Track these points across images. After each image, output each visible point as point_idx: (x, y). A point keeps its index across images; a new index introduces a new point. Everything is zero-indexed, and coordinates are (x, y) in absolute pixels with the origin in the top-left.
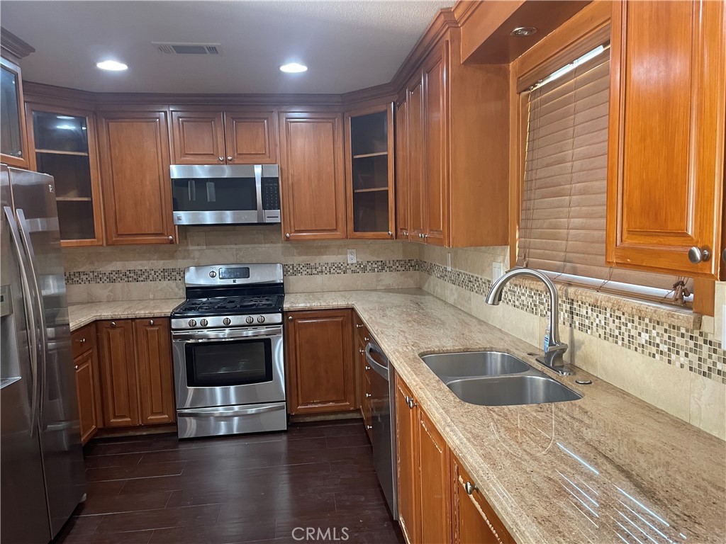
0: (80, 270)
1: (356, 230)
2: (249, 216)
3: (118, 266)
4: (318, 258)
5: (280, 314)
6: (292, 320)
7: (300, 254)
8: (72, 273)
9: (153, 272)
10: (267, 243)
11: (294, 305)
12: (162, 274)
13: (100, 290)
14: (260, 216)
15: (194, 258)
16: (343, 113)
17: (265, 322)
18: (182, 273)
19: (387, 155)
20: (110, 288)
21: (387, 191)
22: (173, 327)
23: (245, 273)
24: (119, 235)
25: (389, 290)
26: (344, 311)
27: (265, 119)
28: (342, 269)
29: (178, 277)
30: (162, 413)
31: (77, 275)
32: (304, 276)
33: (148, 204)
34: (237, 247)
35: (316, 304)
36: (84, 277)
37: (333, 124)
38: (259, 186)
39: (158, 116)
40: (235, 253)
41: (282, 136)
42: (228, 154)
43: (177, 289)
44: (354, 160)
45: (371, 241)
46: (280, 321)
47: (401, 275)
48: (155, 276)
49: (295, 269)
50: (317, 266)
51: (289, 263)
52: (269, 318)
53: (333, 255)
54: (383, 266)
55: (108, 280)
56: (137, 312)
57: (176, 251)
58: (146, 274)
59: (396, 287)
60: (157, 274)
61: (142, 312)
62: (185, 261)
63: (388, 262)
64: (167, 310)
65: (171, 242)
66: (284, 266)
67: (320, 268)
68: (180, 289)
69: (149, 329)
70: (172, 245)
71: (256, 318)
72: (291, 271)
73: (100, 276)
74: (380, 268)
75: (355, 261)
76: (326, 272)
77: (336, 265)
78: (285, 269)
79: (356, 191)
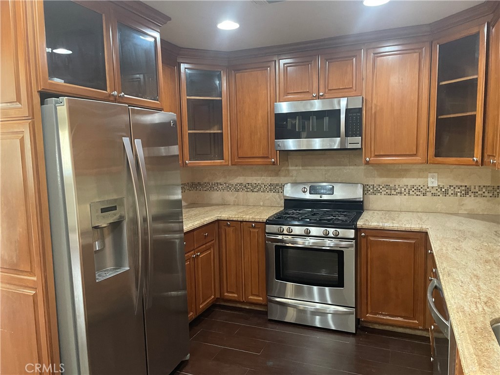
1: (436, 155)
3: (241, 179)
4: (397, 180)
5: (353, 231)
6: (364, 237)
7: (381, 176)
10: (351, 165)
12: (269, 187)
14: (342, 143)
15: (292, 176)
16: (432, 42)
17: (339, 236)
19: (477, 79)
20: (236, 195)
21: (475, 115)
22: (267, 231)
23: (331, 191)
24: (239, 158)
25: (472, 216)
26: (418, 233)
27: (354, 57)
28: (422, 191)
29: (280, 191)
30: (258, 296)
32: (383, 196)
34: (326, 168)
36: (220, 187)
37: (420, 54)
38: (343, 116)
39: (269, 65)
40: (324, 173)
42: (321, 90)
43: (279, 199)
44: (440, 87)
45: (454, 166)
46: (353, 236)
47: (488, 201)
48: (265, 189)
49: (375, 189)
50: (397, 187)
51: (370, 183)
53: (414, 177)
54: (467, 191)
55: (234, 189)
56: (244, 217)
57: (279, 170)
58: (259, 187)
59: (481, 213)
60: (266, 187)
61: (248, 217)
62: (286, 178)
63: (473, 187)
64: (264, 216)
65: (274, 163)
66: (364, 186)
67: (399, 189)
68: (281, 200)
69: (252, 230)
70: (274, 166)
71: (331, 231)
72: (371, 191)
74: (463, 192)
75: (436, 185)
76: (405, 193)
77: (415, 188)
78: (365, 189)
79: (439, 117)
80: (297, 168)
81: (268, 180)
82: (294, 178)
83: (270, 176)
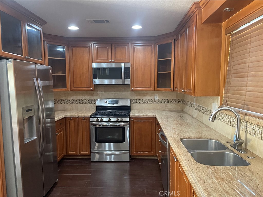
0: (62, 99)
1: (158, 87)
2: (119, 82)
3: (74, 98)
4: (143, 97)
5: (128, 118)
6: (133, 120)
7: (137, 96)
8: (59, 100)
9: (85, 100)
10: (125, 91)
11: (134, 115)
12: (89, 101)
13: (68, 106)
14: (123, 81)
15: (99, 96)
16: (155, 43)
17: (123, 121)
18: (95, 101)
19: (171, 59)
20: (71, 106)
21: (171, 73)
22: (91, 121)
23: (117, 102)
24: (74, 87)
25: (170, 110)
26: (152, 118)
27: (126, 46)
28: (153, 102)
29: (94, 103)
30: (86, 151)
31: (61, 100)
32: (138, 104)
33: (84, 76)
34: (115, 92)
35: (142, 115)
36: (63, 101)
37: (151, 48)
38: (123, 70)
39: (89, 45)
40: (114, 94)
41: (132, 53)
42: (113, 59)
43: (93, 107)
44: (158, 61)
45: (164, 91)
46: (128, 120)
47: (175, 105)
49: (135, 101)
50: (143, 100)
51: (133, 99)
52: (124, 119)
53: (149, 96)
54: (168, 101)
55: (70, 103)
56: (79, 115)
57: (94, 93)
58: (83, 101)
59: (173, 109)
60: (87, 101)
61: (81, 115)
62: (96, 97)
63: (170, 100)
64: (89, 114)
65: (92, 90)
66: (131, 100)
67: (144, 101)
68: (94, 107)
69: (83, 121)
70: (92, 91)
71: (120, 119)
72: (133, 102)
73: (68, 101)
74: (167, 102)
75: (157, 99)
76: (146, 103)
77: (150, 100)
78: (131, 101)
79: (158, 73)
80: (102, 92)
81: (88, 98)
83: (89, 96)
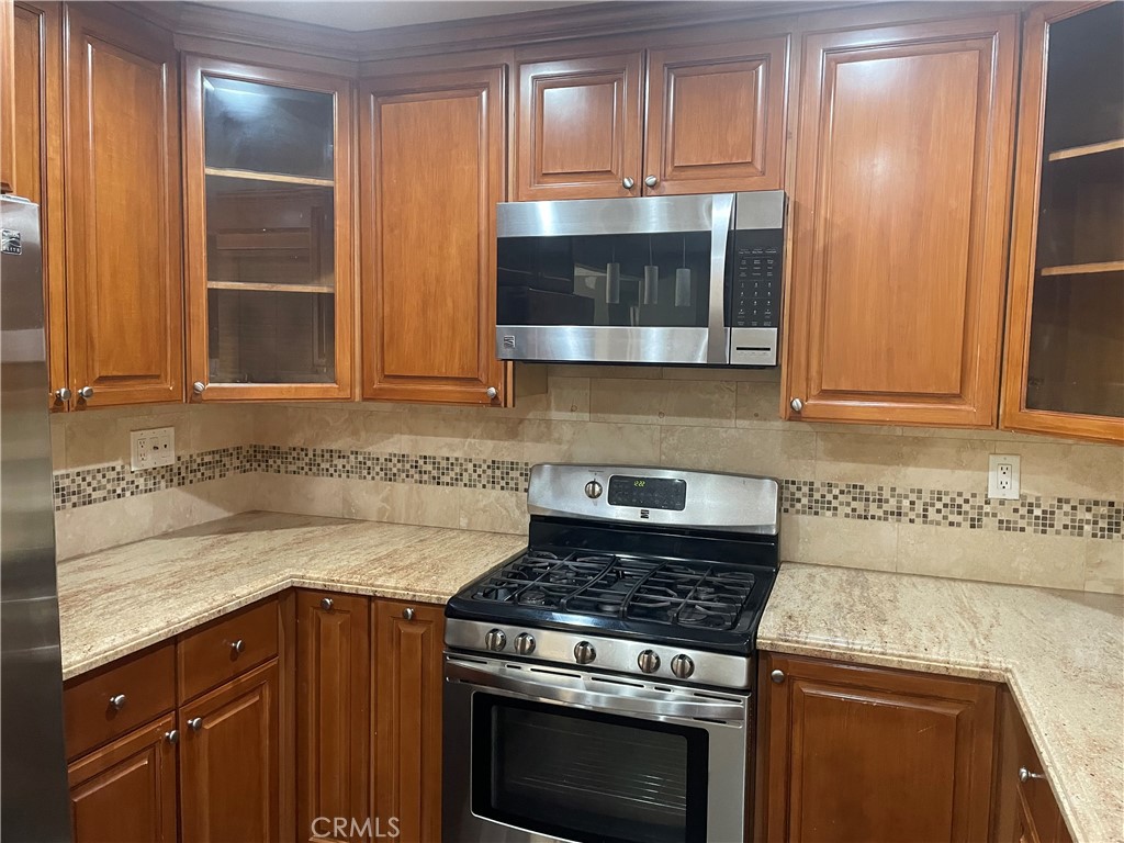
1: (1031, 404)
2: (690, 346)
4: (889, 471)
5: (744, 659)
10: (743, 417)
13: (367, 495)
14: (715, 344)
16: (1023, 13)
17: (694, 676)
24: (386, 376)
27: (762, 59)
29: (522, 485)
37: (983, 54)
38: (720, 256)
39: (486, 81)
41: (808, 108)
42: (649, 168)
43: (517, 512)
50: (886, 494)
51: (801, 478)
52: (706, 665)
54: (1113, 521)
58: (457, 469)
60: (479, 471)
61: (392, 583)
62: (540, 447)
64: (446, 585)
65: (495, 400)
66: (782, 486)
67: (893, 502)
68: (523, 513)
69: (405, 629)
72: (805, 501)
73: (369, 463)
74: (1103, 524)
75: (1012, 493)
76: (912, 515)
77: (947, 500)
78: (786, 494)
80: (573, 416)
81: (484, 448)
82: (565, 447)
83: (493, 439)
